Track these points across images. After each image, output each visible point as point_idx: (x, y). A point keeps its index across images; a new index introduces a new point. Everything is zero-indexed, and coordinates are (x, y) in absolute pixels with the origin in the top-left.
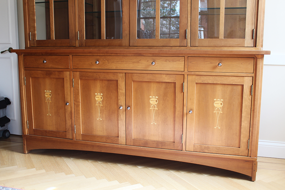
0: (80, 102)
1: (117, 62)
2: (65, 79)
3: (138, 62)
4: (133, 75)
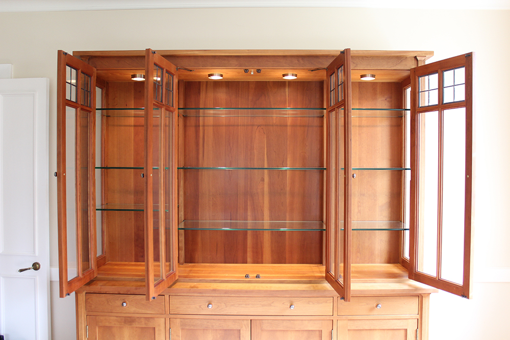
1: (239, 305)
2: (157, 329)
3: (270, 305)
4: (262, 322)
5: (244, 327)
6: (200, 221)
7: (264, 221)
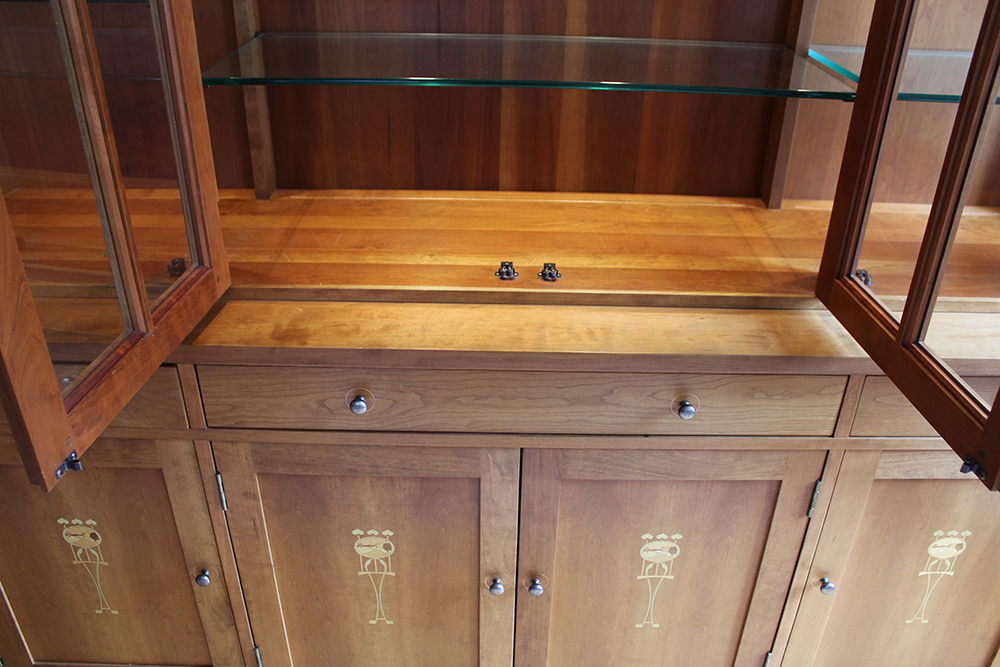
0: (269, 565)
1: (477, 398)
2: (169, 476)
3: (600, 401)
4: (565, 457)
5: (495, 474)
6: (321, 36)
7: (568, 39)
